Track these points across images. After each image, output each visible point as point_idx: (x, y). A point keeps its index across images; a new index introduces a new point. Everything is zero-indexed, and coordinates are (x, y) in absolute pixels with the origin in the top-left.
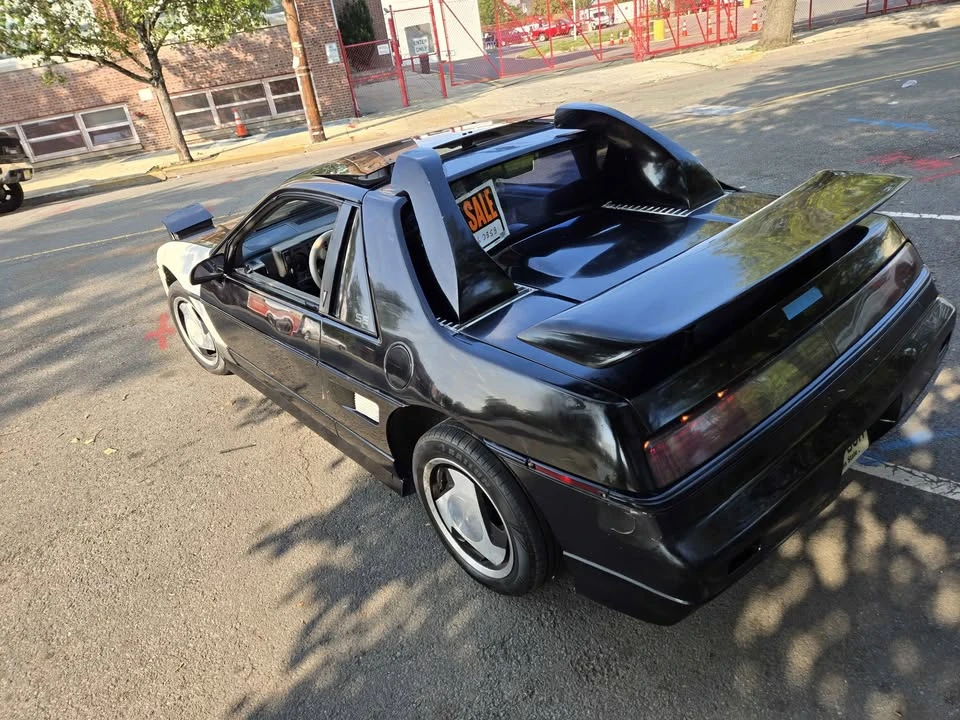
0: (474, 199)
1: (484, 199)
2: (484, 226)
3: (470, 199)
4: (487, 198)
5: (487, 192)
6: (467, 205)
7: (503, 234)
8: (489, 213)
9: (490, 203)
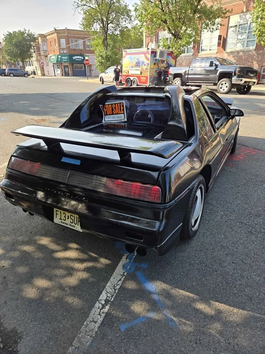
0: (116, 105)
1: (120, 106)
2: (118, 114)
3: (115, 104)
4: (121, 106)
5: (122, 104)
6: (114, 106)
7: (124, 120)
8: (121, 111)
9: (122, 108)
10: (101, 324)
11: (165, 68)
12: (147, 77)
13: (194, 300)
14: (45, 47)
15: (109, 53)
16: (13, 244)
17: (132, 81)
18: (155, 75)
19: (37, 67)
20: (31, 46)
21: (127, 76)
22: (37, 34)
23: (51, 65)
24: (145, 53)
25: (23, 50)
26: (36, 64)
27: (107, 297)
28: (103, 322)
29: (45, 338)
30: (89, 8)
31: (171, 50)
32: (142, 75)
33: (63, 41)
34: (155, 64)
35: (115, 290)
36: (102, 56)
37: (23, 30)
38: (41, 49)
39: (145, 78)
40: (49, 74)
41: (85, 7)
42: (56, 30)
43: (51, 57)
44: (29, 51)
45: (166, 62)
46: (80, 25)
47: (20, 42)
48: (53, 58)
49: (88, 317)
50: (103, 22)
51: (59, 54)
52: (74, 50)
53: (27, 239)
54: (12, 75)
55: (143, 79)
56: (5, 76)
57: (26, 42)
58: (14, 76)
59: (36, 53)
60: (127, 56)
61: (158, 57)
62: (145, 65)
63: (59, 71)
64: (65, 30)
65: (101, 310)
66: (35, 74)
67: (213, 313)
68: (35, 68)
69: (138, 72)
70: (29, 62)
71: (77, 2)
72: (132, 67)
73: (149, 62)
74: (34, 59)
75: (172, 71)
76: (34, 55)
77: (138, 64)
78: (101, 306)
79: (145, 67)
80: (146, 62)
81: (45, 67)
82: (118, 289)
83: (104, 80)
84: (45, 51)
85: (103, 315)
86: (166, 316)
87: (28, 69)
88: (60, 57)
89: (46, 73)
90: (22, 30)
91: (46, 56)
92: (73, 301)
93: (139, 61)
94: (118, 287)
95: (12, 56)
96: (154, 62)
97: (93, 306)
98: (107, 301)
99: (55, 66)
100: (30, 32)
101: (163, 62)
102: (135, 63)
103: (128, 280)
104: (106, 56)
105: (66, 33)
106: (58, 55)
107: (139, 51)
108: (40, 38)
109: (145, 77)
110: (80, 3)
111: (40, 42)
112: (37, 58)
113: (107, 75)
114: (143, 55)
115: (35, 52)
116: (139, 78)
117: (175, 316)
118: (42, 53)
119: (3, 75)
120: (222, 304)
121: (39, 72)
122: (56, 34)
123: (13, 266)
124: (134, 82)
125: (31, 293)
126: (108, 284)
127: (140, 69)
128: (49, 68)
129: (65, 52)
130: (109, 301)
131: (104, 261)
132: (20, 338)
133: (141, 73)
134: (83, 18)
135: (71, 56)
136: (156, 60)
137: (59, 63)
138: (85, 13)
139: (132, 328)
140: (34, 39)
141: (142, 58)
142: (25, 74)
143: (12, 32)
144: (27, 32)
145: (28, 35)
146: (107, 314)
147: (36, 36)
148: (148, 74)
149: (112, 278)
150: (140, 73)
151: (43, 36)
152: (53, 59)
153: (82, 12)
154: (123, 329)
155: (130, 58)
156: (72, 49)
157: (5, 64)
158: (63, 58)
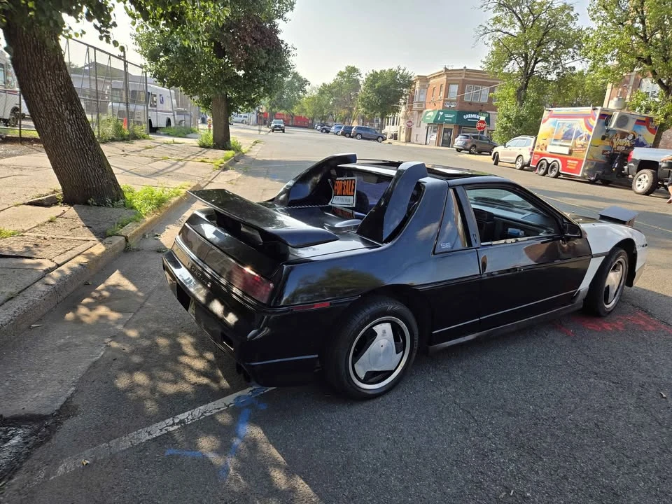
10: (154, 439)
11: (627, 147)
12: (581, 162)
13: (277, 465)
14: (422, 97)
15: (524, 112)
16: (154, 333)
17: (548, 165)
18: (601, 158)
19: (403, 128)
20: (402, 93)
21: (541, 155)
22: (416, 75)
23: (424, 125)
24: (586, 117)
25: (387, 99)
26: (402, 123)
27: (187, 418)
28: (157, 437)
29: (93, 425)
30: (506, 35)
31: (651, 114)
32: (573, 157)
33: (454, 89)
34: (603, 138)
35: (202, 415)
36: (508, 117)
37: (397, 69)
38: (416, 100)
39: (576, 162)
40: (417, 140)
41: (499, 33)
42: (446, 70)
43: (428, 112)
44: (397, 101)
45: (631, 137)
46: (482, 64)
47: (386, 87)
48: (430, 114)
49: (149, 426)
50: (526, 59)
51: (441, 108)
52: (470, 104)
53: (171, 332)
54: (359, 136)
55: (572, 164)
56: (350, 137)
57: (396, 87)
58: (362, 138)
59: (407, 105)
60: (551, 120)
61: (612, 126)
62: (581, 138)
63: (434, 137)
64: (462, 70)
65: (167, 426)
66: (396, 139)
67: (283, 488)
68: (398, 130)
69: (565, 151)
70: (394, 118)
71: (486, 25)
72: (555, 140)
73: (591, 134)
74: (401, 114)
75: (638, 154)
76: (403, 109)
77: (567, 136)
78: (171, 422)
79: (582, 142)
80: (585, 132)
81: (414, 127)
82: (206, 416)
83: (500, 157)
84: (420, 104)
85: (164, 432)
86: (226, 464)
87: (389, 130)
88: (441, 113)
89: (413, 138)
90: (395, 69)
91: (420, 112)
92: (151, 407)
93: (570, 130)
94: (208, 414)
95: (368, 108)
96: (604, 134)
97: (164, 420)
98: (181, 422)
99: (430, 128)
100: (406, 71)
101: (624, 135)
102: (563, 133)
103: (227, 412)
104: (517, 117)
105: (464, 76)
106: (439, 111)
107: (575, 112)
108: (418, 82)
109: (576, 160)
110: (489, 28)
111: (417, 89)
112: (406, 114)
113: (507, 150)
114: (582, 120)
115: (405, 103)
116: (564, 161)
117: (234, 469)
118: (415, 106)
119: (348, 135)
120: (307, 486)
121: (403, 137)
122: (445, 77)
123: (133, 353)
124: (553, 167)
125: (122, 382)
126: (201, 407)
127: (570, 144)
128: (420, 132)
129: (452, 106)
130: (184, 423)
131: (224, 383)
132: (75, 415)
133: (570, 152)
134: (492, 53)
135: (460, 114)
136: (608, 131)
137: (437, 124)
138: (496, 44)
139: (178, 456)
140: (409, 84)
141: (579, 125)
142: (379, 137)
143: (378, 72)
144: (401, 72)
145: (402, 77)
146: (169, 433)
147: (413, 79)
148: (584, 156)
149: (213, 403)
150: (567, 153)
151: (425, 80)
152: (429, 116)
153: (491, 42)
154: (168, 453)
155: (555, 124)
156: (465, 103)
157: (358, 120)
158: (447, 116)
